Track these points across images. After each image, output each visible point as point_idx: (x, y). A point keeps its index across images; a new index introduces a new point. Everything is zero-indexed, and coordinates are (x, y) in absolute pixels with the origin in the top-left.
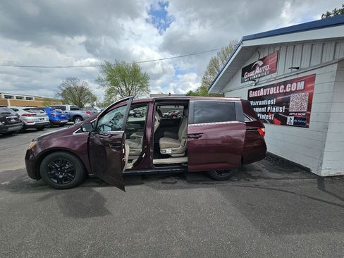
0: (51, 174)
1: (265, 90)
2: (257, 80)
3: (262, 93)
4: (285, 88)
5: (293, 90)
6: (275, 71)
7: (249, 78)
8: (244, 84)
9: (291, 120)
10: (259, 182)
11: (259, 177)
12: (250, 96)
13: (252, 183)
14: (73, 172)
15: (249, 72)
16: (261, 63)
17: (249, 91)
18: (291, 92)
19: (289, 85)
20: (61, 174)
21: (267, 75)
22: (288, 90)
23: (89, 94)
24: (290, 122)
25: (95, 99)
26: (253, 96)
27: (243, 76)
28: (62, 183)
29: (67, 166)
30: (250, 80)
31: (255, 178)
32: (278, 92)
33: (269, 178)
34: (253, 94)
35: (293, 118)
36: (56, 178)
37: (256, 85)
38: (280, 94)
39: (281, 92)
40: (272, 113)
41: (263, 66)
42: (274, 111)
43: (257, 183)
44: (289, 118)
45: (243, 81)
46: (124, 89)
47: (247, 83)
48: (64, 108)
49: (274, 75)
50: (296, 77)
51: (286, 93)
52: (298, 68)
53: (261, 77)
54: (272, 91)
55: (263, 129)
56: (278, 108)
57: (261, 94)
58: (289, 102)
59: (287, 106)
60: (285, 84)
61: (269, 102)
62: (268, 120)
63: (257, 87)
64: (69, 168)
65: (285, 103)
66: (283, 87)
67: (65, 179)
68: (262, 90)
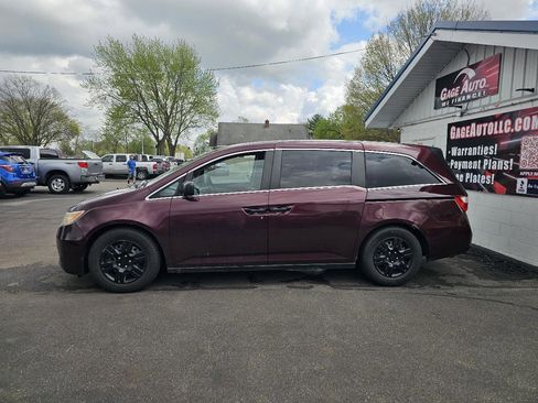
0: (106, 266)
1: (480, 126)
2: (464, 105)
3: (474, 131)
4: (513, 126)
5: (525, 129)
6: (496, 92)
7: (450, 99)
8: (439, 111)
9: (522, 184)
10: (456, 290)
11: (459, 284)
12: (452, 137)
13: (442, 292)
14: (142, 264)
15: (450, 88)
16: (471, 73)
17: (450, 126)
18: (523, 133)
19: (518, 120)
20: (122, 266)
21: (483, 96)
22: (518, 129)
23: (61, 117)
24: (522, 189)
25: (74, 131)
26: (458, 136)
27: (438, 94)
28: (122, 282)
29: (134, 253)
30: (451, 105)
31: (451, 285)
32: (501, 131)
33: (475, 286)
34: (458, 134)
35: (526, 181)
36: (114, 272)
37: (462, 115)
38: (504, 136)
39: (507, 131)
40: (491, 171)
41: (475, 79)
42: (494, 168)
43: (452, 291)
44: (519, 180)
45: (437, 106)
46: (152, 107)
47: (446, 110)
48: (26, 154)
49: (495, 98)
50: (529, 106)
51: (514, 135)
52: (532, 90)
53: (472, 100)
54: (491, 129)
55: (464, 199)
56: (501, 162)
57: (473, 134)
58: (519, 153)
59: (517, 159)
60: (512, 116)
61: (485, 150)
62: (484, 185)
63: (465, 118)
64: (136, 256)
65: (513, 152)
66: (508, 122)
67: (129, 275)
68: (473, 125)
